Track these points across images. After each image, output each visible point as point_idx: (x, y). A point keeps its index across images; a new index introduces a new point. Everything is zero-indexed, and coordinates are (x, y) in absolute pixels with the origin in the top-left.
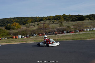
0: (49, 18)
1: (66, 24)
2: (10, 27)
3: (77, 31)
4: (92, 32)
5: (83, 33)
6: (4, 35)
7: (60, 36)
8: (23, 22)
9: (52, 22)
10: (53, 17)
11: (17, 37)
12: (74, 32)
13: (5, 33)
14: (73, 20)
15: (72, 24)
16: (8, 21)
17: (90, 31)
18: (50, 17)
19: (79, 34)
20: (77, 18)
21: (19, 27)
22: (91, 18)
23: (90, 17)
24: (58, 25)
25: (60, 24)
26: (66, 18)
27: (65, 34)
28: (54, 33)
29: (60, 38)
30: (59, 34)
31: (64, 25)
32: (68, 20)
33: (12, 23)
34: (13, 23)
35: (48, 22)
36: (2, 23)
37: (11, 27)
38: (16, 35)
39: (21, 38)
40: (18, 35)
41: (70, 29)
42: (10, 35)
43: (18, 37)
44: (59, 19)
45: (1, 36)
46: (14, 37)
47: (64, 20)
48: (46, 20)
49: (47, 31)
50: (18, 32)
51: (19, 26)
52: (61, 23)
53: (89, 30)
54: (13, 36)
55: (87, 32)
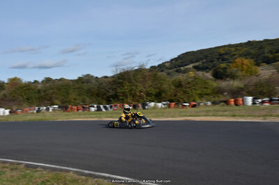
2: (225, 72)
6: (205, 94)
8: (266, 55)
11: (241, 102)
13: (207, 88)
16: (220, 55)
21: (251, 72)
33: (231, 60)
34: (236, 58)
36: (205, 61)
37: (228, 71)
38: (237, 94)
39: (254, 103)
40: (243, 96)
42: (221, 96)
43: (243, 100)
45: (197, 97)
46: (233, 100)
50: (245, 85)
51: (254, 68)
54: (227, 98)
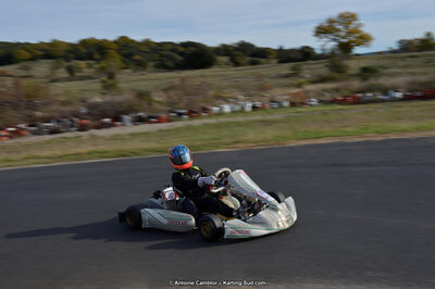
0: (49, 52)
1: (131, 82)
3: (180, 114)
4: (240, 119)
5: (205, 121)
7: (102, 137)
9: (62, 73)
10: (70, 48)
12: (169, 120)
14: (163, 67)
15: (158, 83)
17: (233, 112)
18: (55, 44)
19: (188, 128)
20: (181, 54)
22: (239, 60)
23: (236, 53)
24: (96, 85)
25: (104, 82)
26: (131, 53)
27: (128, 128)
28: (72, 126)
29: (101, 148)
30: (98, 128)
31: (122, 85)
32: (140, 65)
35: (42, 68)
41: (150, 104)
44: (97, 56)
47: (123, 66)
48: (34, 58)
49: (39, 114)
52: (111, 76)
53: (227, 108)
55: (222, 120)
